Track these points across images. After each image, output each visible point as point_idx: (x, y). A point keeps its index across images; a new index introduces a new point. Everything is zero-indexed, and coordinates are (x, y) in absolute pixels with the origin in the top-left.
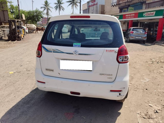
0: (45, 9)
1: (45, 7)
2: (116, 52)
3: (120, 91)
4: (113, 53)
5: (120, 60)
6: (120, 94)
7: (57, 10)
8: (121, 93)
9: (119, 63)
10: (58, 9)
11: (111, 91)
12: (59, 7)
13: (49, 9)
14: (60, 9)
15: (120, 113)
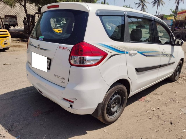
0: (140, 5)
1: (140, 3)
2: (69, 50)
3: (73, 102)
4: (66, 51)
5: (72, 62)
6: (71, 106)
7: (154, 5)
8: (72, 104)
9: (71, 66)
10: (156, 5)
11: (64, 99)
12: (157, 2)
13: (145, 5)
14: (159, 4)
15: (86, 133)
